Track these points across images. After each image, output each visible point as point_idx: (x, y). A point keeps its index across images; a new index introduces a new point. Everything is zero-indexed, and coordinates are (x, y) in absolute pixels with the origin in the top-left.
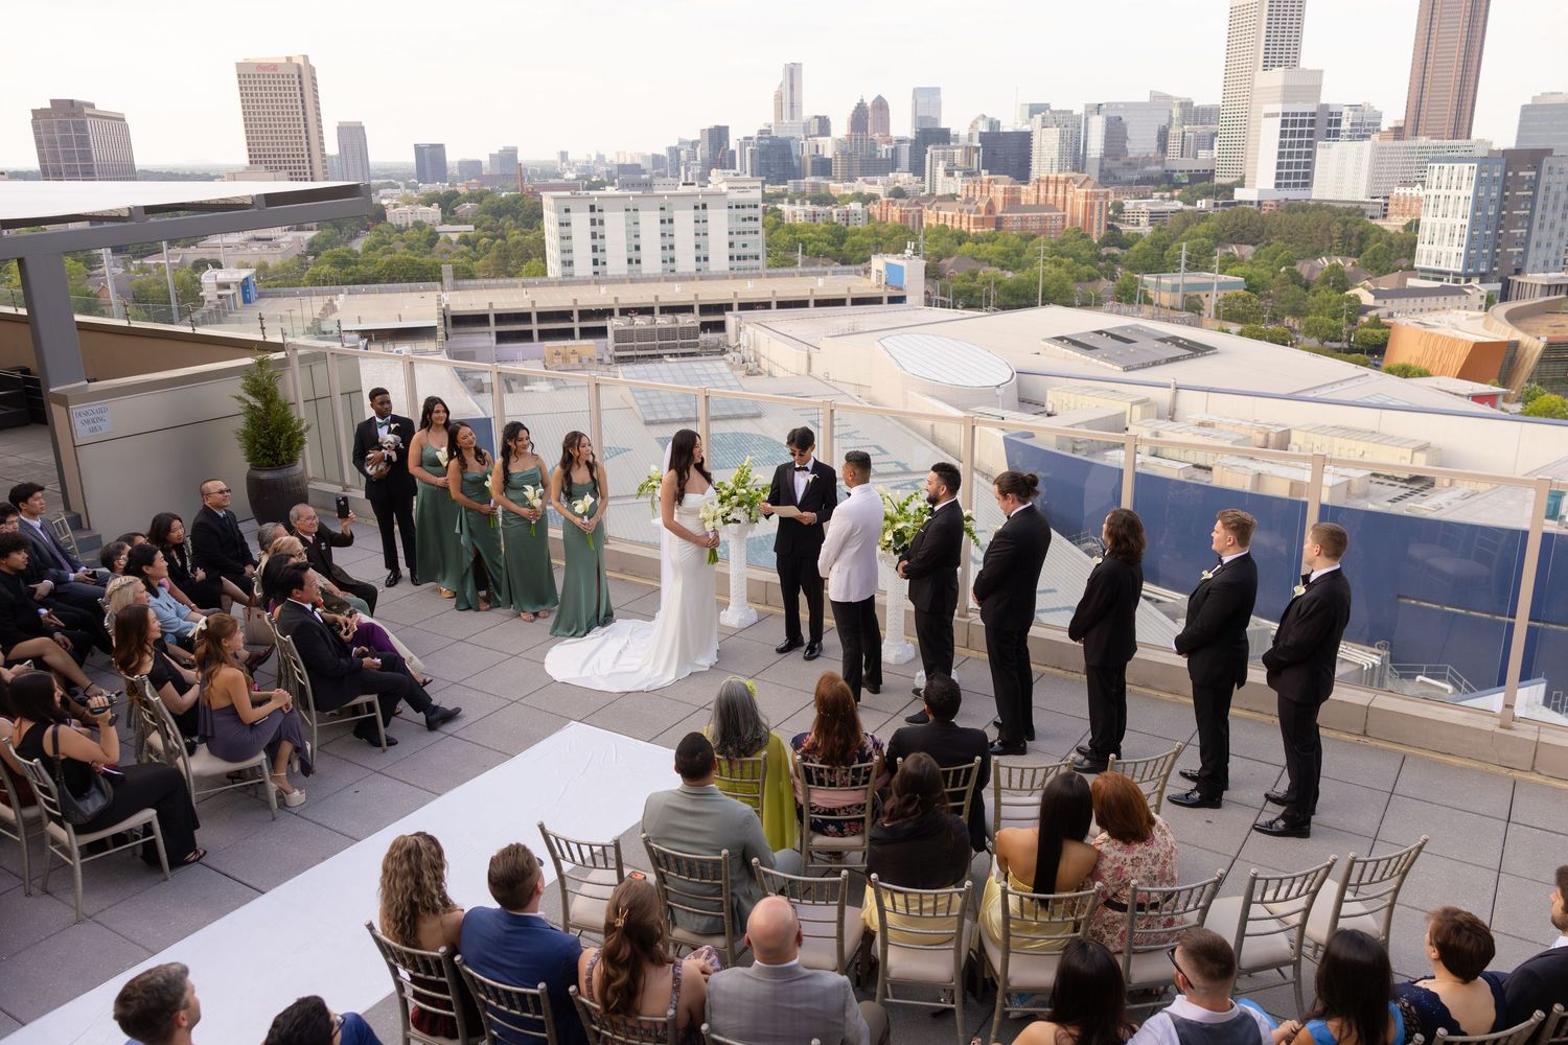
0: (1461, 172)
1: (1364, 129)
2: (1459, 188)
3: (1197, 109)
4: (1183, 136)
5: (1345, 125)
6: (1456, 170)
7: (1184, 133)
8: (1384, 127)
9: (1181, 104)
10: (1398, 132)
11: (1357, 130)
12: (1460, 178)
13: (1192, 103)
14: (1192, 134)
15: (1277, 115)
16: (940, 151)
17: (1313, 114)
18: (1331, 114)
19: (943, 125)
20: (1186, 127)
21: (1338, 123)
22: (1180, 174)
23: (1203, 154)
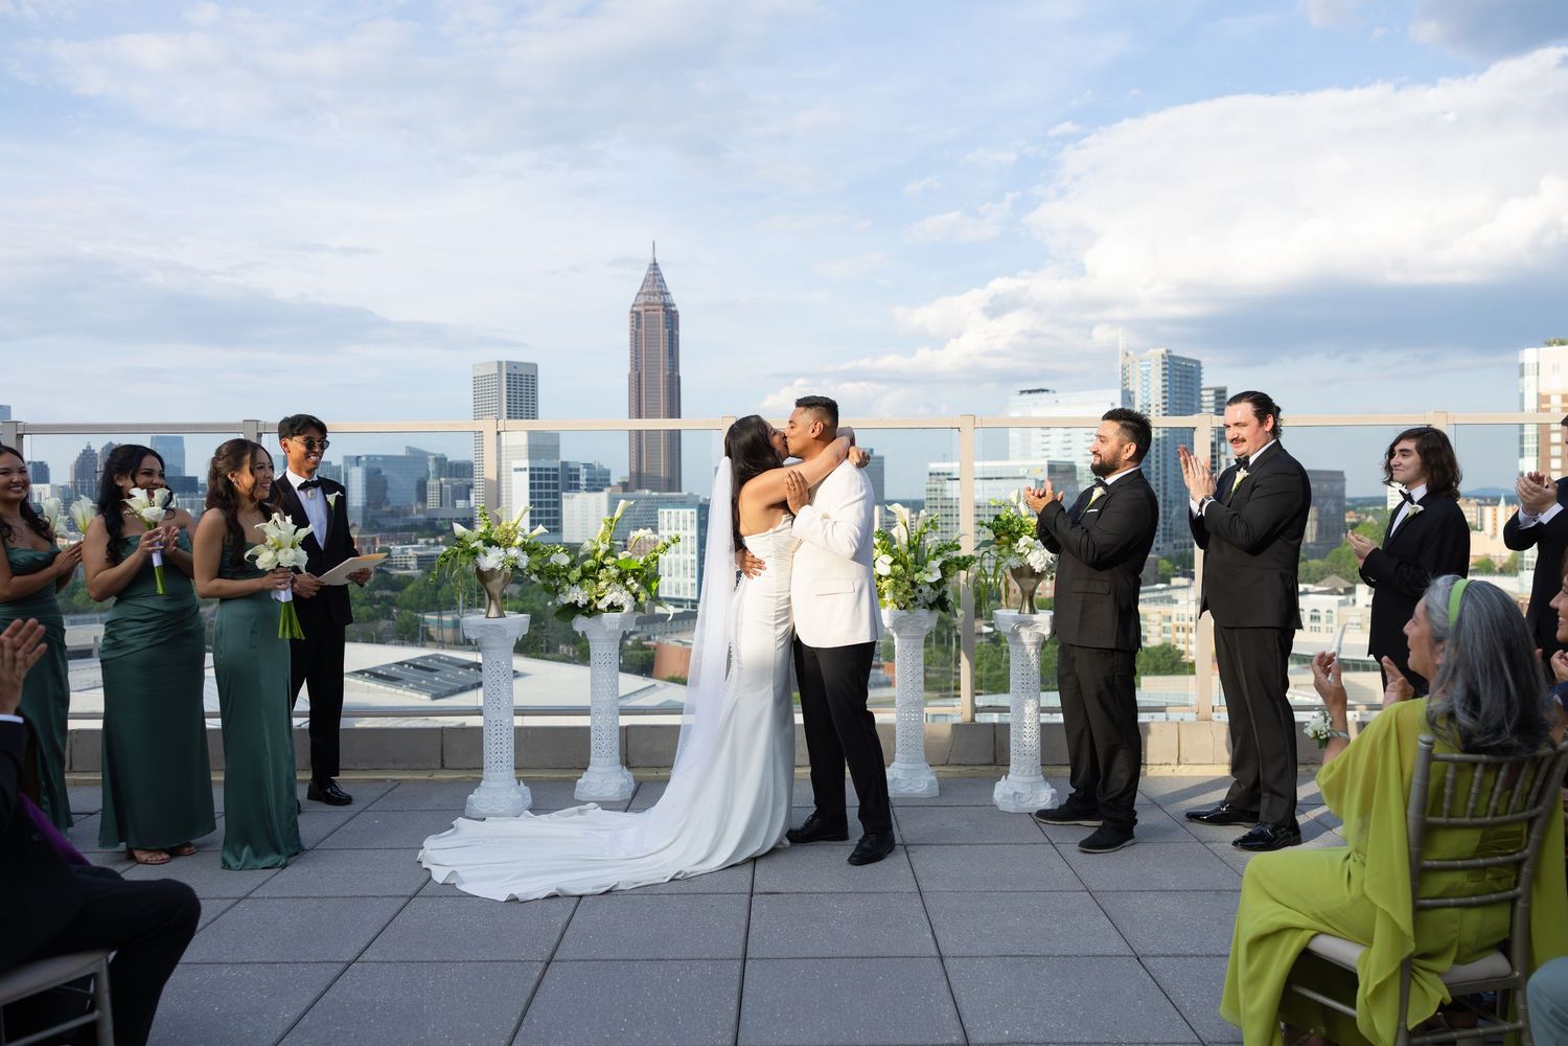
0: (685, 516)
1: (598, 482)
2: (685, 529)
3: (451, 464)
4: (441, 488)
5: (583, 481)
6: (681, 514)
7: (441, 485)
8: (614, 480)
9: (436, 460)
10: (625, 486)
11: (591, 485)
12: (685, 521)
13: (446, 459)
14: (449, 486)
15: (525, 469)
16: (186, 499)
17: (556, 470)
18: (571, 470)
19: (188, 473)
20: (443, 479)
21: (577, 477)
22: (441, 522)
23: (460, 503)
